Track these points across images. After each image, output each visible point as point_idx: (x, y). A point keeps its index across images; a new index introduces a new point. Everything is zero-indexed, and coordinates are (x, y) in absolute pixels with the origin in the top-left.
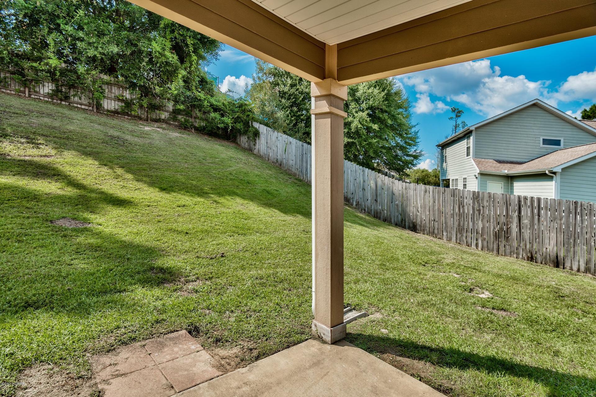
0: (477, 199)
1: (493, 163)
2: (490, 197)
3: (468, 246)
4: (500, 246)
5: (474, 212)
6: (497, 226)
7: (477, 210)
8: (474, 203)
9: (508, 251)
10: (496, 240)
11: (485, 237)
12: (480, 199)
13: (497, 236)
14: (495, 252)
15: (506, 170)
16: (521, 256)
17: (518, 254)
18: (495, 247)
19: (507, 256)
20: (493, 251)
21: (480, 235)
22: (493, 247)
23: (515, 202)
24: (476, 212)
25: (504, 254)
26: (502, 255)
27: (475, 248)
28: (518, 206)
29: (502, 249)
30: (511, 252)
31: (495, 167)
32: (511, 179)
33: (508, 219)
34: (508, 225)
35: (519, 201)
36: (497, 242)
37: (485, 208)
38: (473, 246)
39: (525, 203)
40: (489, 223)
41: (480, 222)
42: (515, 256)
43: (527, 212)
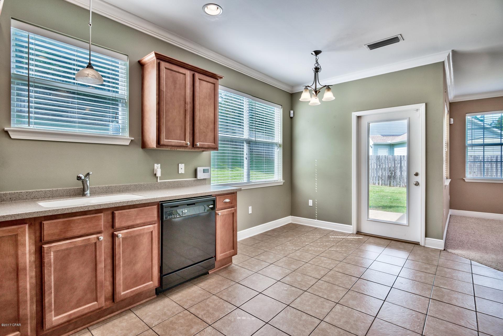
0: (379, 159)
1: (381, 137)
2: (385, 158)
3: (374, 184)
4: (391, 182)
5: (377, 166)
6: (389, 172)
7: (379, 165)
8: (377, 161)
9: (395, 184)
10: (389, 179)
11: (383, 178)
12: (380, 159)
13: (389, 177)
14: (388, 185)
15: (390, 141)
16: (402, 186)
17: (400, 185)
18: (389, 183)
19: (395, 186)
20: (387, 185)
21: (380, 178)
22: (387, 183)
23: (398, 159)
24: (378, 167)
25: (393, 186)
26: (392, 186)
27: (378, 185)
28: (400, 160)
29: (392, 183)
30: (397, 184)
31: (383, 140)
32: (392, 146)
33: (395, 168)
34: (395, 171)
35: (401, 158)
36: (390, 180)
37: (383, 164)
38: (377, 184)
39: (404, 159)
40: (385, 171)
41: (380, 171)
42: (399, 186)
43: (405, 163)
